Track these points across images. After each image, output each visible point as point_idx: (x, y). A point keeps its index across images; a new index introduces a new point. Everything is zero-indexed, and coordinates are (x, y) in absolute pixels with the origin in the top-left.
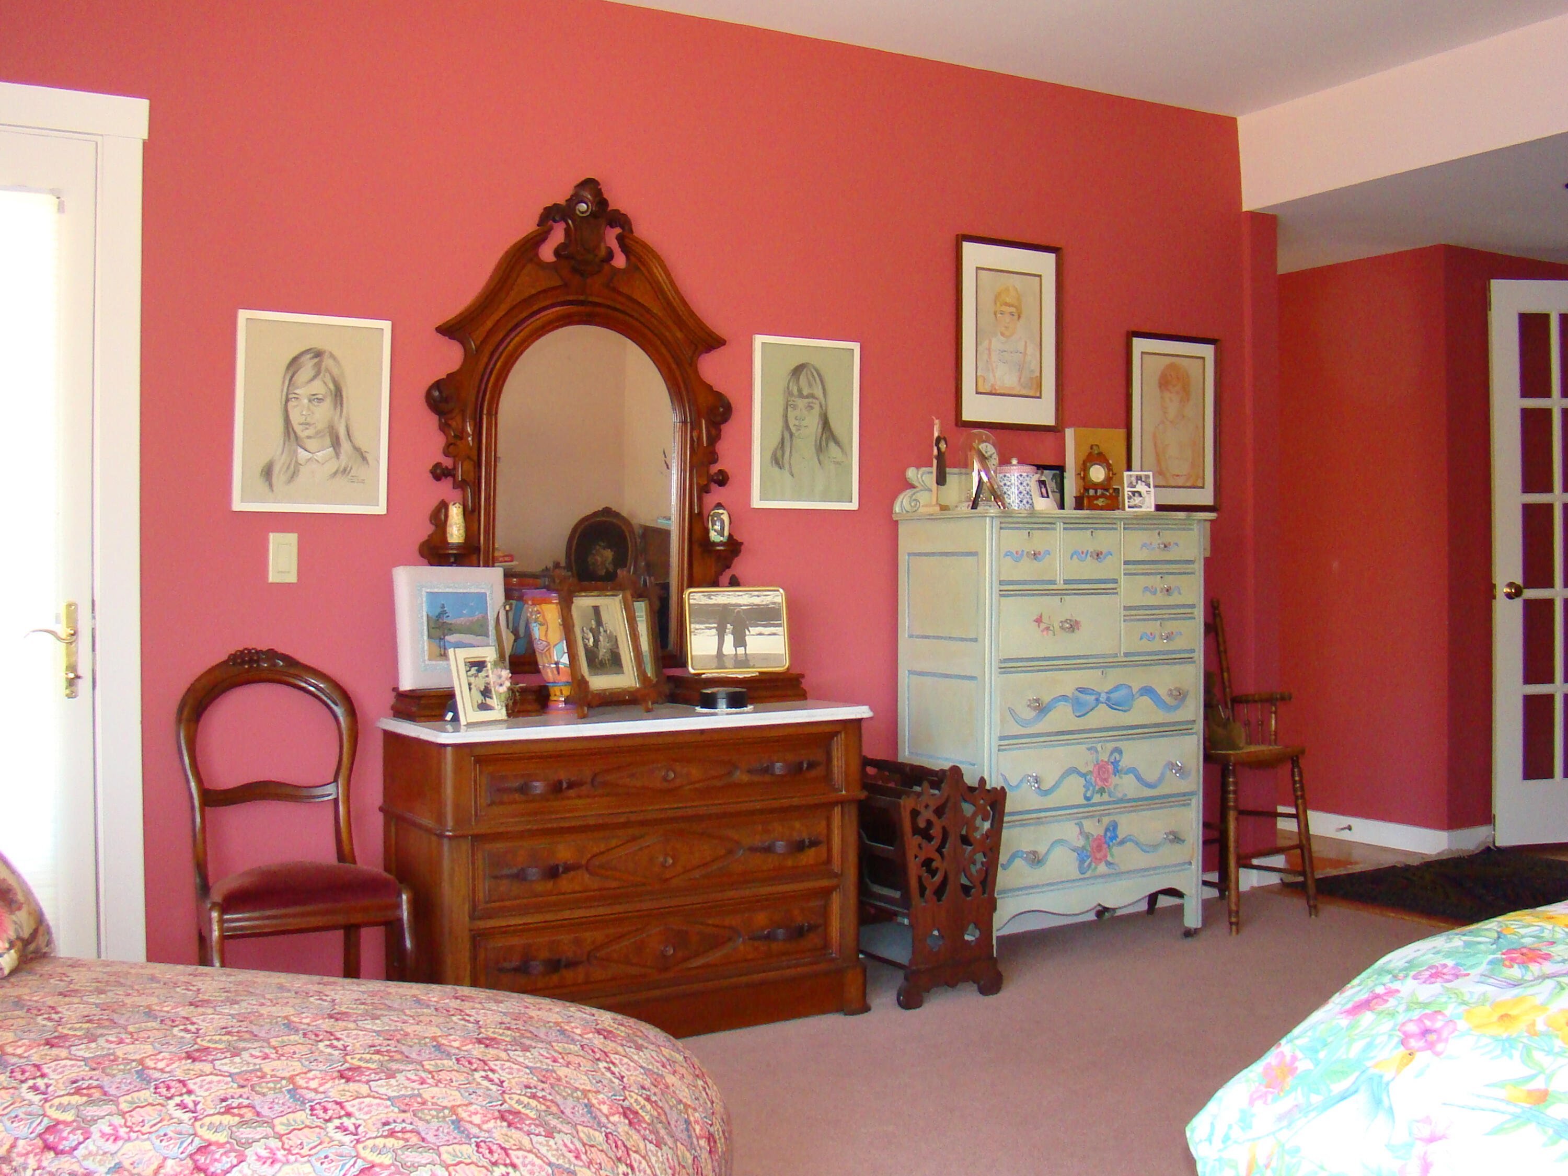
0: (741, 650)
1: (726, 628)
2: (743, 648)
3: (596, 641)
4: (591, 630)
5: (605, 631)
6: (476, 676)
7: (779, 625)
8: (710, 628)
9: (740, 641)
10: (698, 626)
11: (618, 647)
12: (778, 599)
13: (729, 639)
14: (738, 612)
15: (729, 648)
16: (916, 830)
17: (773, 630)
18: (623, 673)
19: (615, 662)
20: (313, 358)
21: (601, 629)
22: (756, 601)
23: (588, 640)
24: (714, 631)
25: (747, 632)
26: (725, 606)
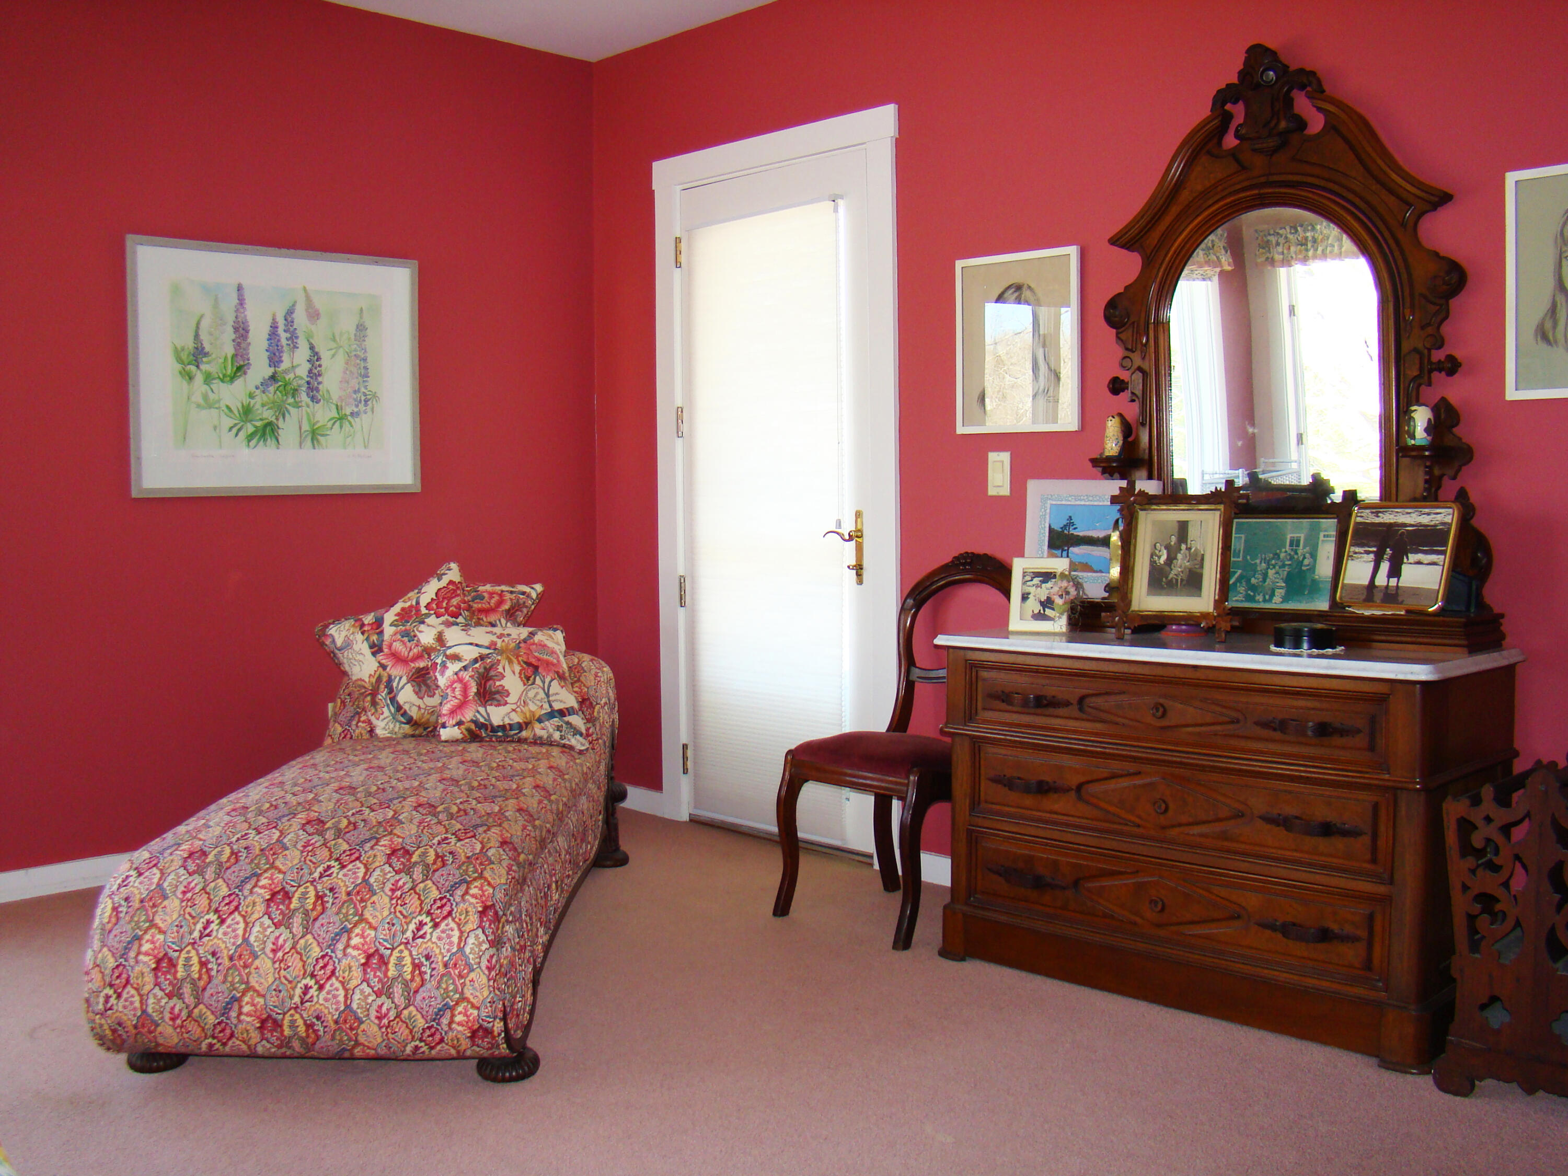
0: (1393, 582)
1: (1384, 553)
2: (1396, 579)
3: (1170, 560)
4: (1167, 547)
5: (1189, 549)
6: (1037, 586)
7: (1443, 553)
8: (1368, 553)
9: (1395, 572)
10: (1357, 549)
11: (1202, 567)
12: (1448, 519)
13: (1385, 567)
14: (1403, 532)
15: (1381, 579)
16: (1467, 849)
17: (1433, 558)
18: (1200, 596)
19: (1193, 582)
20: (1015, 291)
21: (1183, 547)
22: (1425, 520)
23: (1159, 557)
24: (1372, 556)
25: (1405, 560)
26: (1390, 525)
